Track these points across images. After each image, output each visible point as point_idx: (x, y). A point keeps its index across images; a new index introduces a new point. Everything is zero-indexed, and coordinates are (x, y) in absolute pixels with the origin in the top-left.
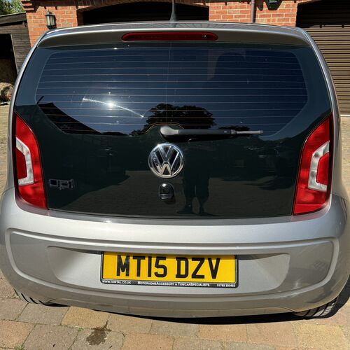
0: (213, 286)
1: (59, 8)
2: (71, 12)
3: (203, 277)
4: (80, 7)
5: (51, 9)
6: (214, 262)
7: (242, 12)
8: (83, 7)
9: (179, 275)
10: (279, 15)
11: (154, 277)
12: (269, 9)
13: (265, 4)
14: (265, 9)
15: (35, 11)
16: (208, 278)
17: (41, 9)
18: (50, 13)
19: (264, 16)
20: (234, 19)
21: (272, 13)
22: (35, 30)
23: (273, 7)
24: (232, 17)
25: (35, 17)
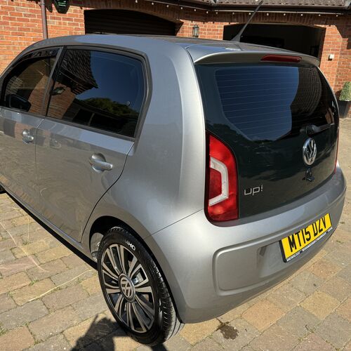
3: (322, 230)
7: (31, 11)
9: (315, 235)
10: (68, 19)
12: (59, 12)
13: (53, 6)
14: (55, 11)
19: (54, 18)
20: (23, 17)
21: (62, 16)
23: (63, 10)
24: (21, 15)
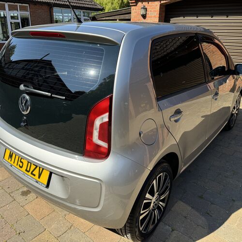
0: (37, 182)
1: (150, 3)
2: (156, 6)
3: (34, 175)
4: (162, 2)
5: (145, 4)
6: (41, 169)
8: (164, 2)
9: (26, 170)
11: (18, 167)
15: (136, 5)
16: (37, 177)
17: (140, 4)
18: (144, 6)
22: (134, 17)
25: (136, 9)
